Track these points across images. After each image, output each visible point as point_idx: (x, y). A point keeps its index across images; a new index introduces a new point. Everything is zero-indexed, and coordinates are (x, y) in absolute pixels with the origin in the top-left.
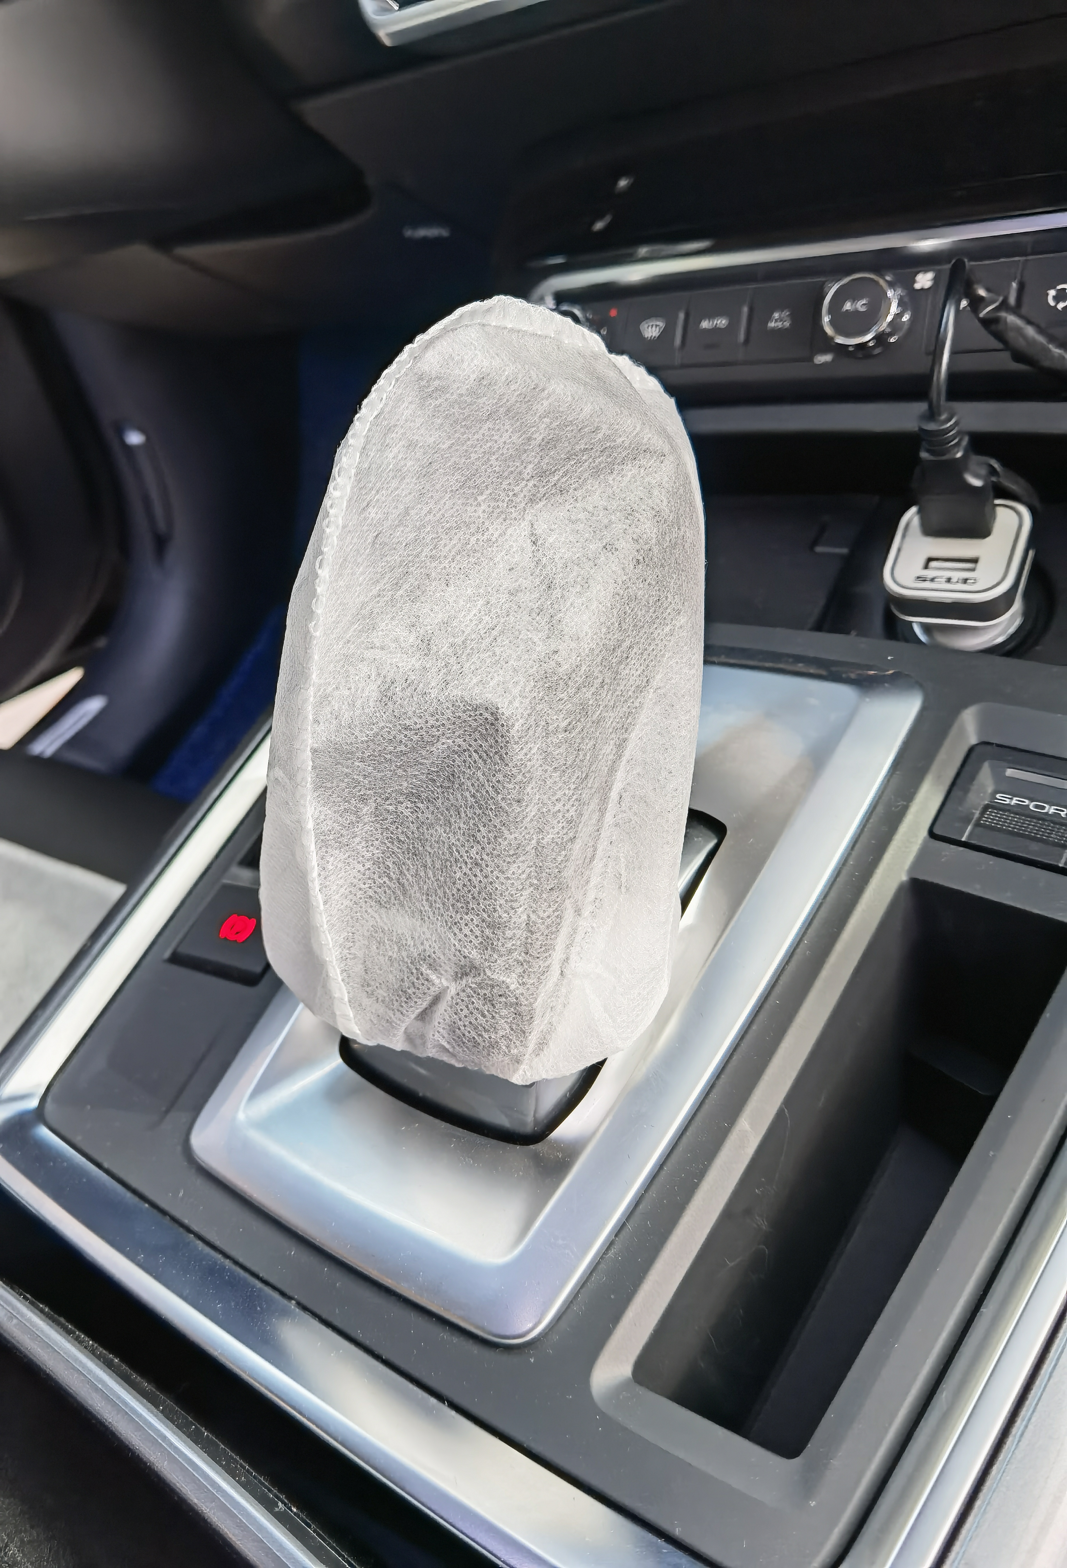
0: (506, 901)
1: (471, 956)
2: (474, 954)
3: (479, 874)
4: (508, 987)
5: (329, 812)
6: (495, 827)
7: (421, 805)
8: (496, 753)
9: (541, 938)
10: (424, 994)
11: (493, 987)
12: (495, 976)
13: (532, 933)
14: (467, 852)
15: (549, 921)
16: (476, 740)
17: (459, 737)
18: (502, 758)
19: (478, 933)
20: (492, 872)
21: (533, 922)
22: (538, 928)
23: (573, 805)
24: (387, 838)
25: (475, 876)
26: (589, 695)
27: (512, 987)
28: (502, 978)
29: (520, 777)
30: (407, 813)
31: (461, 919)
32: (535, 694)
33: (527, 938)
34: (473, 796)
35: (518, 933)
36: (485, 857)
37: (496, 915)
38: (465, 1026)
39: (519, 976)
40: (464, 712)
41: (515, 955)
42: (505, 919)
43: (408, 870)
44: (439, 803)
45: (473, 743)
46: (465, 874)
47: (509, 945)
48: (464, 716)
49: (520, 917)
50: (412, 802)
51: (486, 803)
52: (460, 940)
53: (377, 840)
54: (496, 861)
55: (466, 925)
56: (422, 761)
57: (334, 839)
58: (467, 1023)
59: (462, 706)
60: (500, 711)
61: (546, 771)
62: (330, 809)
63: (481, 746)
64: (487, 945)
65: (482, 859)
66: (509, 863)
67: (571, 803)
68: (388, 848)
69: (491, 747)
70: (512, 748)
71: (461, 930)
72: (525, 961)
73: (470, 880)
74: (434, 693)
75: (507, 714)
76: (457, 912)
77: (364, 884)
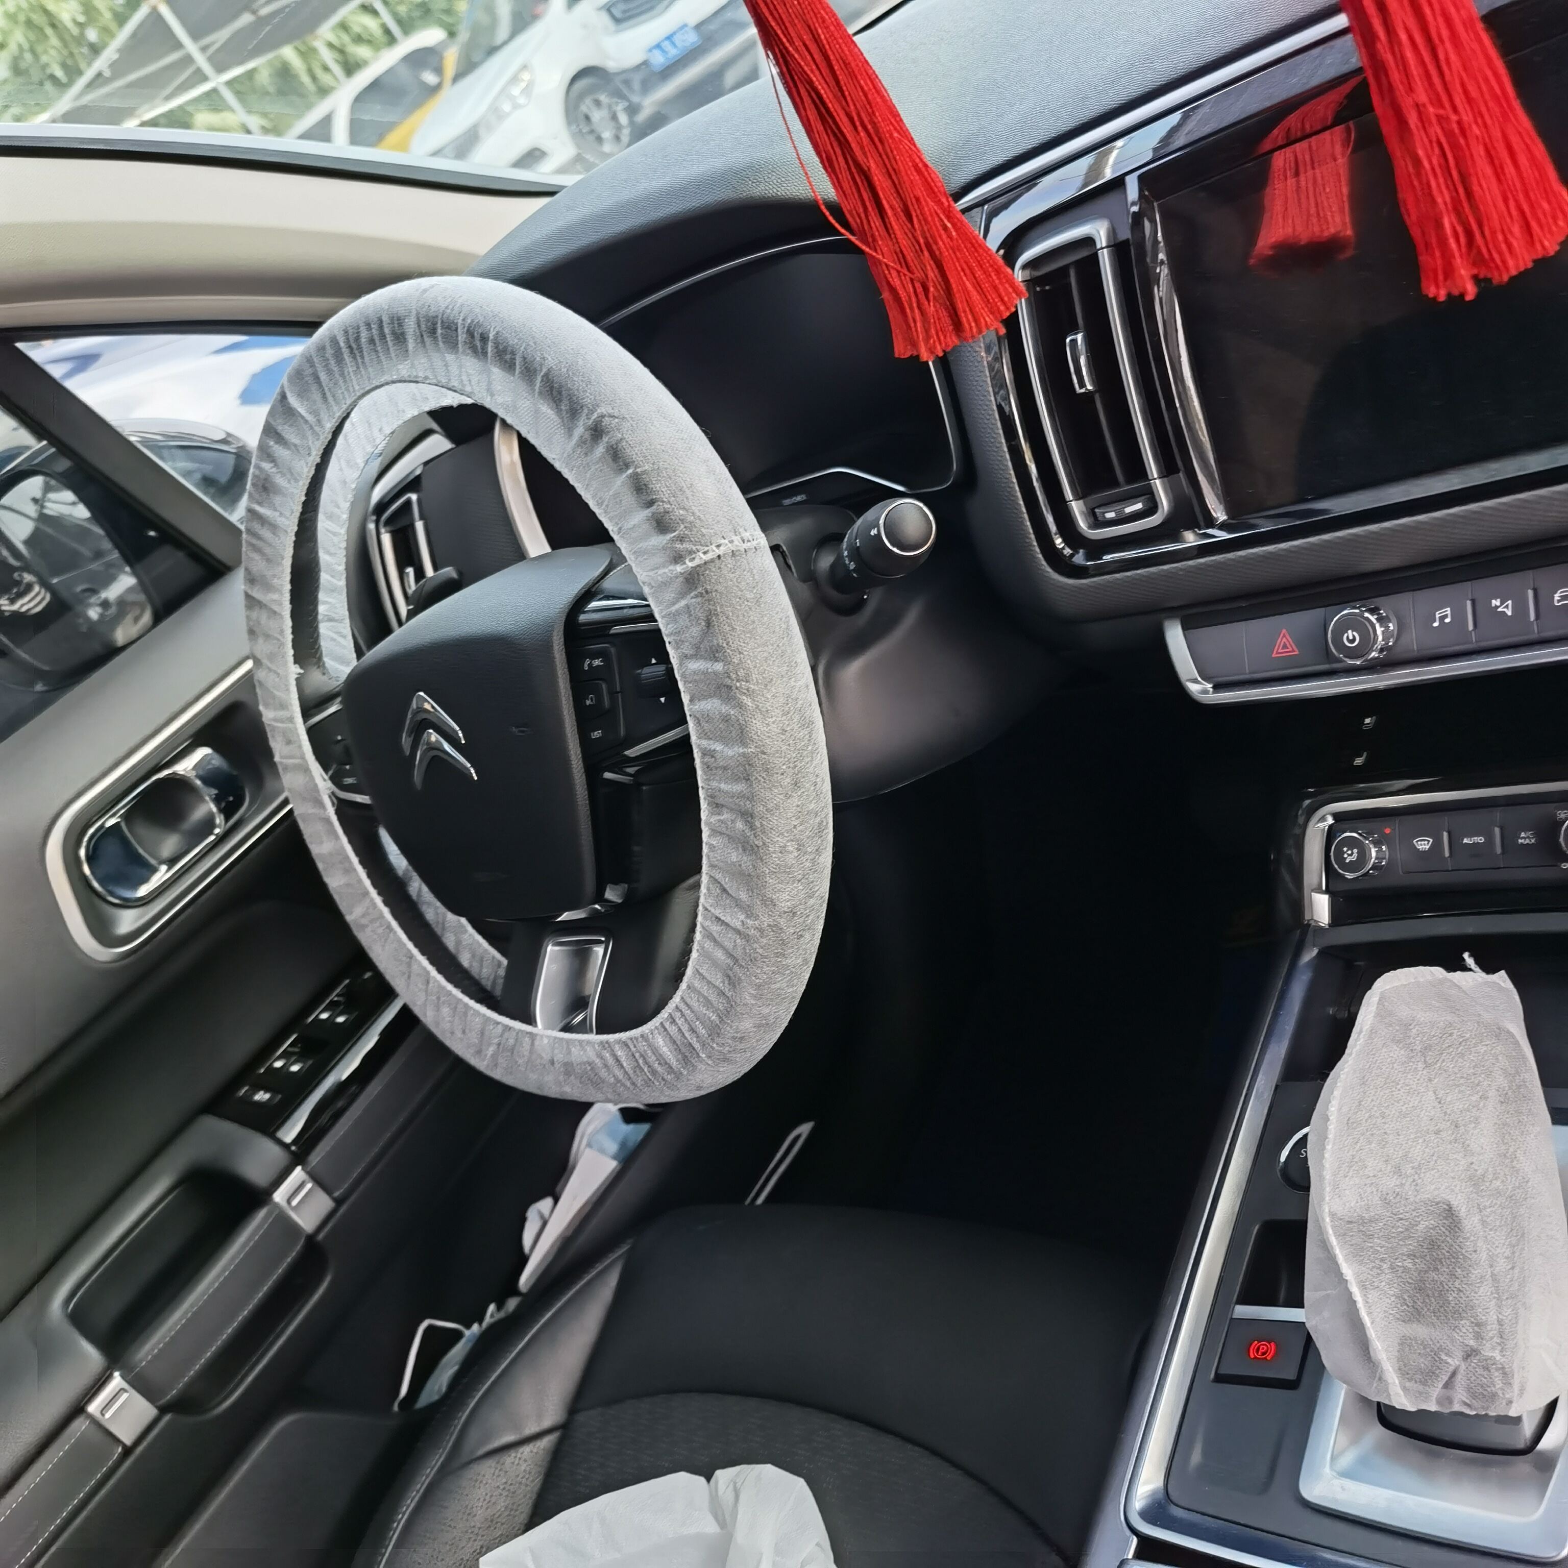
0: (1482, 1309)
1: (1470, 1345)
3: (1462, 1296)
4: (1495, 1359)
6: (1465, 1268)
7: (1417, 1261)
8: (1455, 1226)
9: (1508, 1328)
10: (1445, 1371)
11: (1486, 1360)
12: (1486, 1354)
13: (1502, 1325)
14: (1452, 1284)
16: (1442, 1221)
17: (1431, 1219)
18: (1459, 1229)
19: (1471, 1330)
20: (1470, 1294)
21: (1501, 1319)
22: (1505, 1323)
24: (1401, 1282)
31: (1459, 1324)
32: (1468, 1190)
33: (1499, 1329)
35: (1494, 1327)
37: (1478, 1318)
39: (1500, 1352)
40: (1432, 1206)
41: (1495, 1339)
42: (1484, 1320)
43: (1418, 1299)
45: (1440, 1223)
48: (1432, 1209)
49: (1493, 1318)
50: (1412, 1260)
51: (1457, 1255)
52: (1461, 1336)
53: (1396, 1283)
54: (1470, 1287)
55: (1463, 1326)
56: (1413, 1235)
57: (1369, 1284)
58: (1476, 1384)
59: (1430, 1203)
60: (1451, 1203)
63: (1445, 1223)
65: (1462, 1287)
66: (1478, 1287)
67: (1505, 1247)
68: (1403, 1288)
69: (1451, 1223)
70: (1463, 1222)
71: (1460, 1330)
72: (1501, 1342)
73: (1458, 1300)
75: (1455, 1204)
77: (1393, 1311)
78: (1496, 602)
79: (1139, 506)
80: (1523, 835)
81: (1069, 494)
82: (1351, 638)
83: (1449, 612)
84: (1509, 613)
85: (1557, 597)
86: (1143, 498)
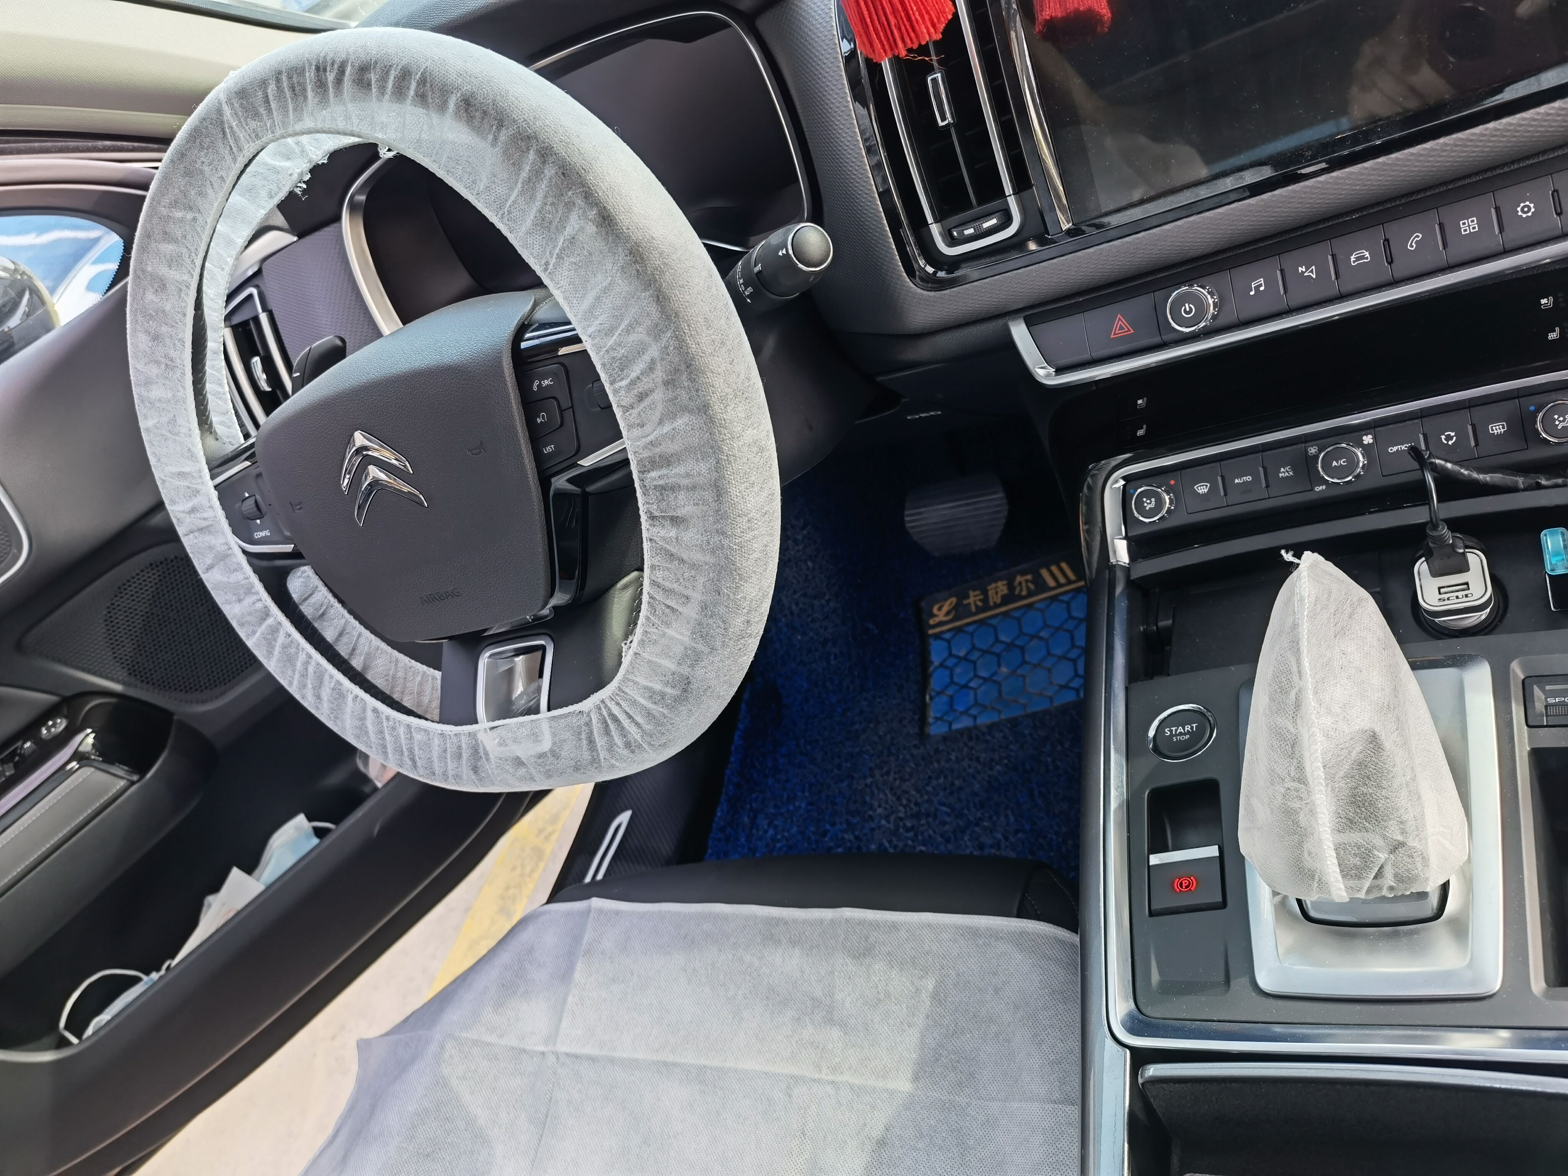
0: (1403, 810)
1: (1398, 839)
2: (1400, 838)
3: (1388, 802)
4: (1416, 846)
6: (1388, 779)
7: (1348, 780)
8: (1379, 748)
9: (1420, 822)
11: (1411, 849)
13: (1417, 821)
15: (1421, 814)
18: (1381, 750)
19: (1398, 828)
20: (1394, 799)
21: (1416, 816)
22: (1418, 818)
29: (1390, 755)
30: (1343, 785)
31: (1388, 824)
33: (1416, 824)
35: (1412, 823)
37: (1402, 817)
39: (1419, 841)
41: (1414, 832)
42: (1405, 818)
43: (1350, 811)
44: (1357, 777)
46: (1383, 804)
47: (1411, 829)
49: (1411, 815)
51: (1381, 770)
52: (1391, 834)
54: (1393, 794)
55: (1391, 826)
59: (1362, 734)
61: (1397, 750)
63: (1371, 747)
64: (1403, 832)
65: (1388, 795)
66: (1398, 793)
69: (1376, 746)
70: (1383, 744)
72: (1419, 834)
73: (1386, 806)
74: (1347, 731)
75: (1377, 730)
76: (1385, 822)
78: (1301, 269)
79: (993, 222)
80: (1282, 470)
81: (930, 219)
82: (1188, 309)
83: (1262, 282)
84: (1314, 277)
85: (1353, 258)
86: (997, 214)
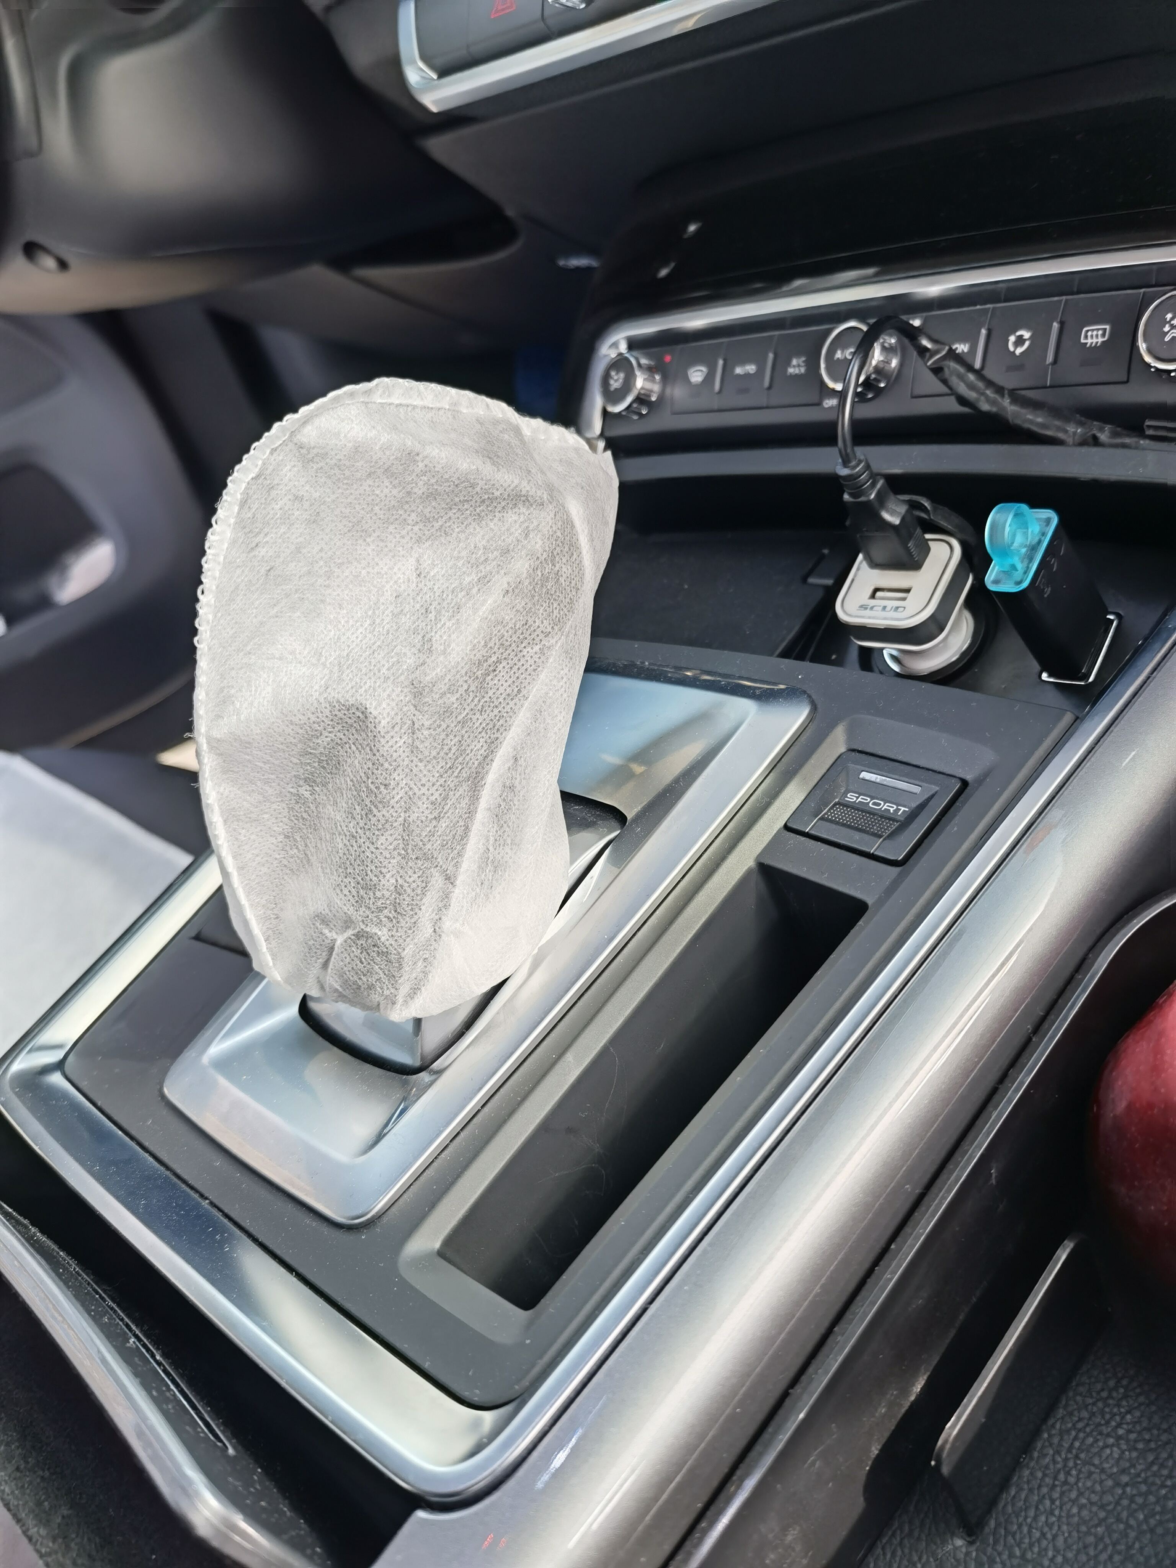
0: (376, 867)
1: (349, 912)
3: (354, 844)
4: (379, 939)
5: (239, 792)
6: (366, 806)
7: (317, 789)
8: (367, 745)
9: (407, 899)
10: (321, 945)
11: (367, 938)
12: (368, 929)
13: (400, 895)
14: (347, 826)
15: (414, 885)
16: (353, 735)
17: (339, 731)
18: (371, 750)
19: (355, 893)
20: (364, 843)
21: (400, 885)
22: (405, 891)
23: (437, 790)
24: (294, 816)
25: (352, 846)
26: (453, 699)
27: (383, 939)
28: (375, 930)
29: (386, 765)
30: (307, 794)
31: (342, 881)
32: (402, 698)
33: (396, 899)
34: (352, 780)
35: (387, 894)
36: (359, 830)
37: (368, 878)
38: (349, 971)
39: (389, 930)
40: (339, 711)
41: (385, 912)
42: (375, 882)
43: (311, 843)
45: (351, 736)
46: (345, 845)
47: (379, 903)
48: (340, 715)
49: (388, 881)
50: (310, 786)
51: (360, 786)
52: (341, 899)
53: (285, 817)
54: (367, 833)
55: (346, 886)
56: (312, 751)
57: (245, 815)
58: (350, 969)
59: (337, 706)
60: (368, 711)
61: (412, 761)
62: (239, 789)
63: (357, 739)
65: (357, 832)
66: (378, 835)
67: (435, 788)
68: (295, 824)
69: (364, 740)
70: (379, 741)
71: (341, 890)
72: (394, 917)
73: (348, 850)
74: (316, 696)
75: (375, 713)
76: (339, 876)
77: (279, 854)
